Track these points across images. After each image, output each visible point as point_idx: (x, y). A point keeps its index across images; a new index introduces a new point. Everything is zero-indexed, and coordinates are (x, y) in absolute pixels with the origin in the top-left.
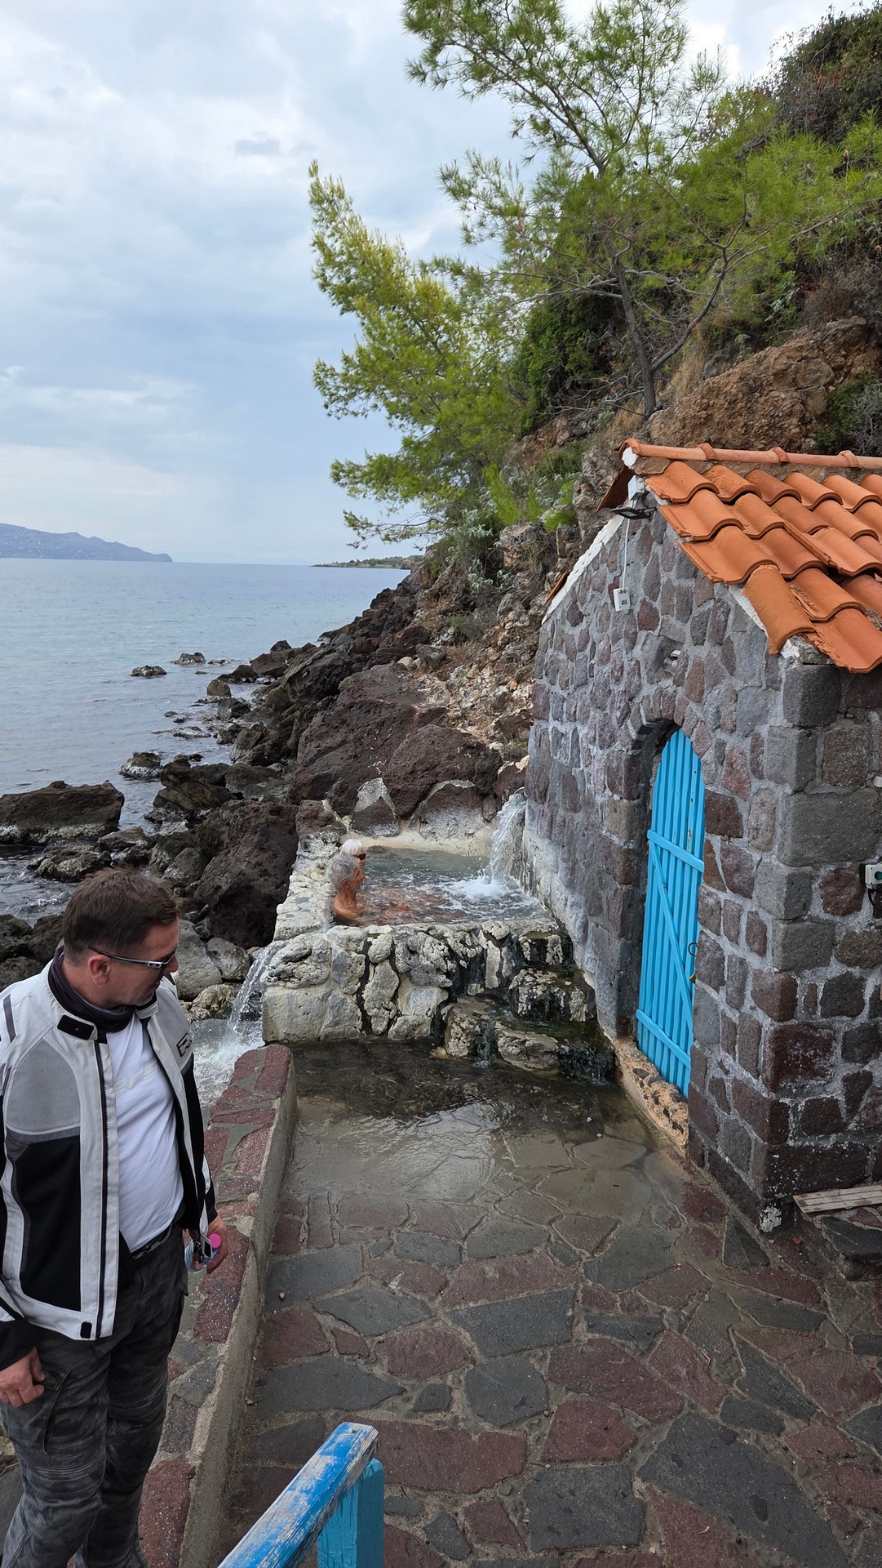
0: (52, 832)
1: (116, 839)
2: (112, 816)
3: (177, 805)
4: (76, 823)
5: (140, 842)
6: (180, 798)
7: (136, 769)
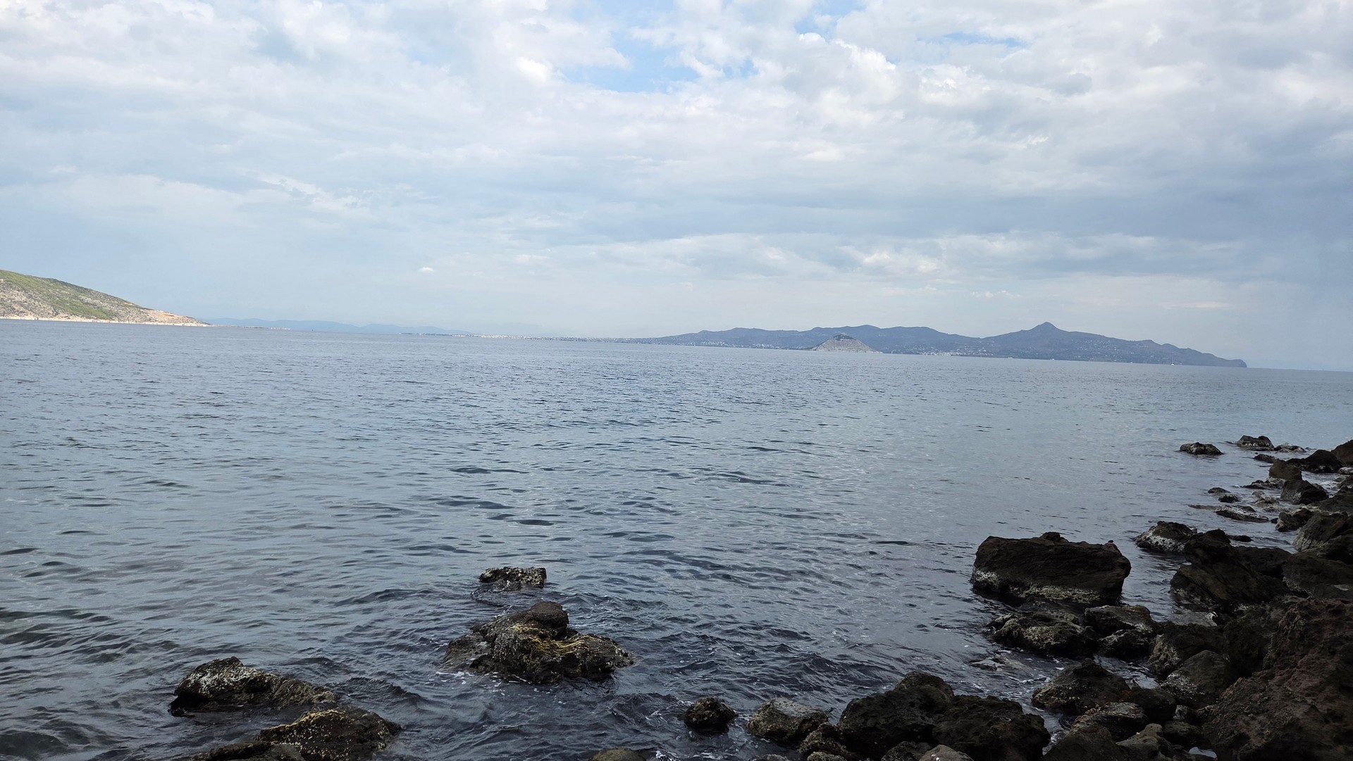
0: (1034, 590)
1: (1108, 614)
2: (1111, 585)
3: (1204, 590)
4: (1064, 585)
5: (1141, 626)
6: (1209, 582)
7: (1159, 539)
